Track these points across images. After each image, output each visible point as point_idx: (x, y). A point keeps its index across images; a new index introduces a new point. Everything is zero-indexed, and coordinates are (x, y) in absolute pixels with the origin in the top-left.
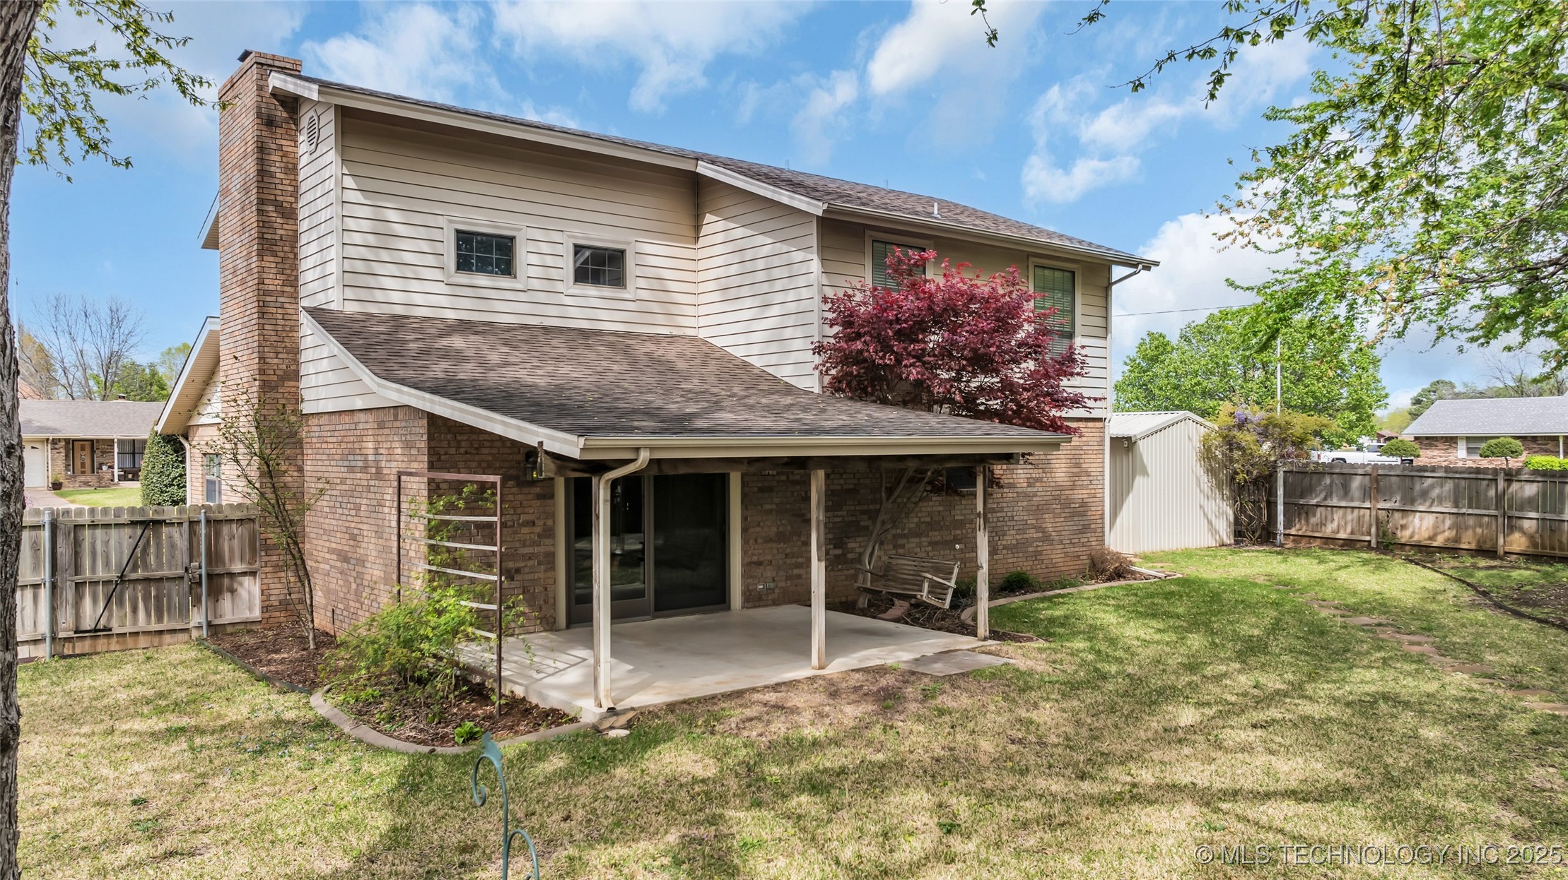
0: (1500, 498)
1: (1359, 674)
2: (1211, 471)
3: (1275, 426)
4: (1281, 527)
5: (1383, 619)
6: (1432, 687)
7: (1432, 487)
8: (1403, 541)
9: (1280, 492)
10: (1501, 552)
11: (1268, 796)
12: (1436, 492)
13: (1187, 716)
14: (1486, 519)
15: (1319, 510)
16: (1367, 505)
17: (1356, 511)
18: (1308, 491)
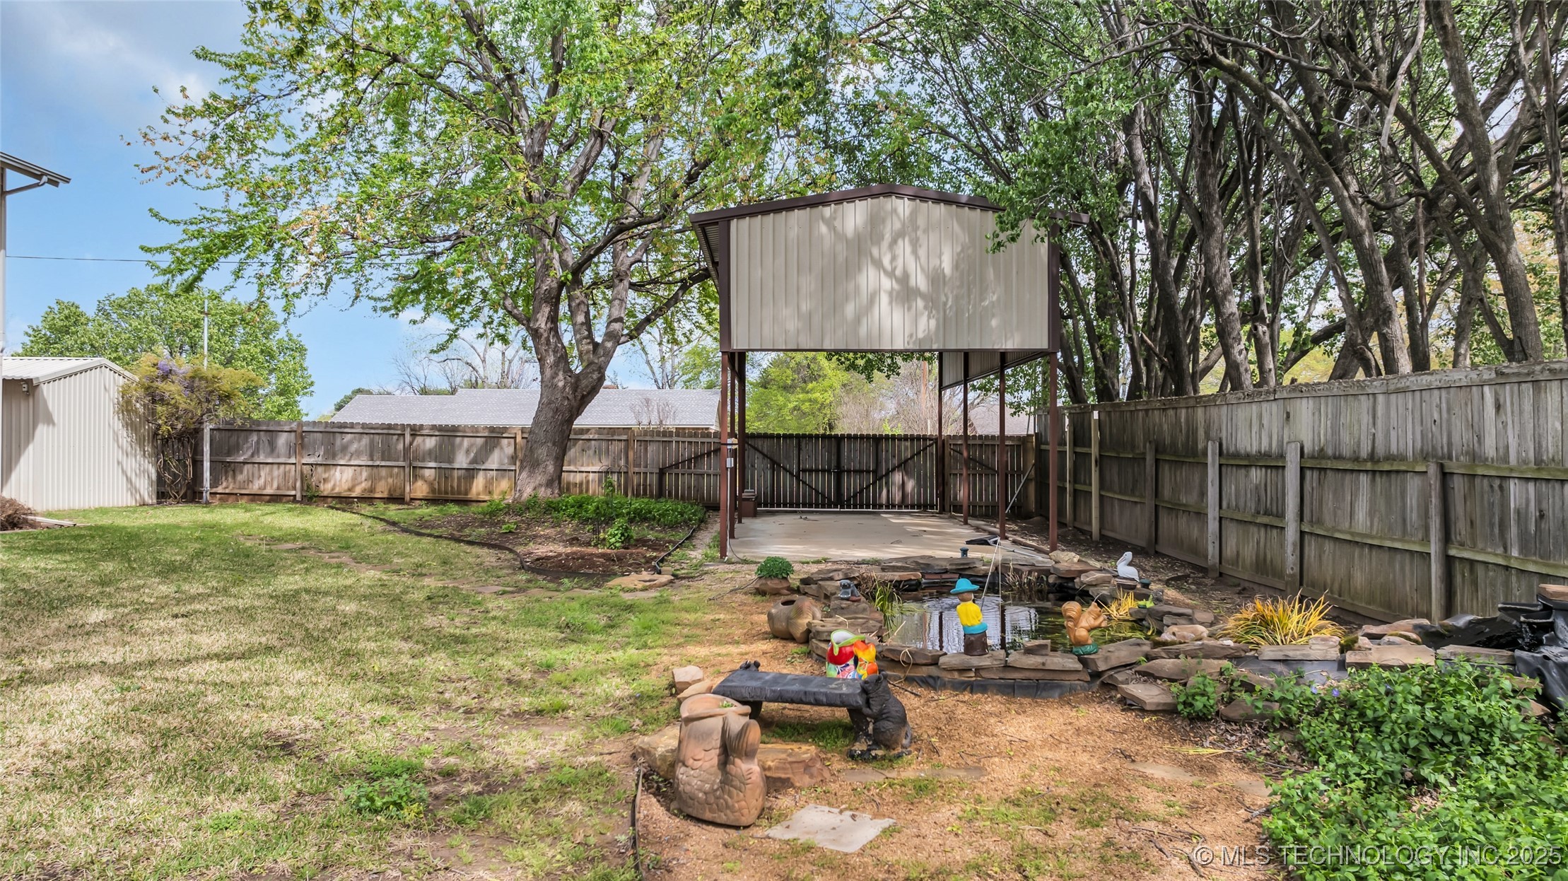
0: (406, 450)
1: (282, 579)
2: (131, 426)
3: (201, 378)
4: (207, 484)
5: (306, 544)
6: (349, 582)
7: (351, 442)
8: (325, 494)
9: (207, 449)
10: (407, 498)
11: (189, 661)
12: (354, 447)
13: (97, 615)
14: (396, 470)
15: (246, 467)
16: (293, 460)
17: (282, 467)
18: (236, 448)
